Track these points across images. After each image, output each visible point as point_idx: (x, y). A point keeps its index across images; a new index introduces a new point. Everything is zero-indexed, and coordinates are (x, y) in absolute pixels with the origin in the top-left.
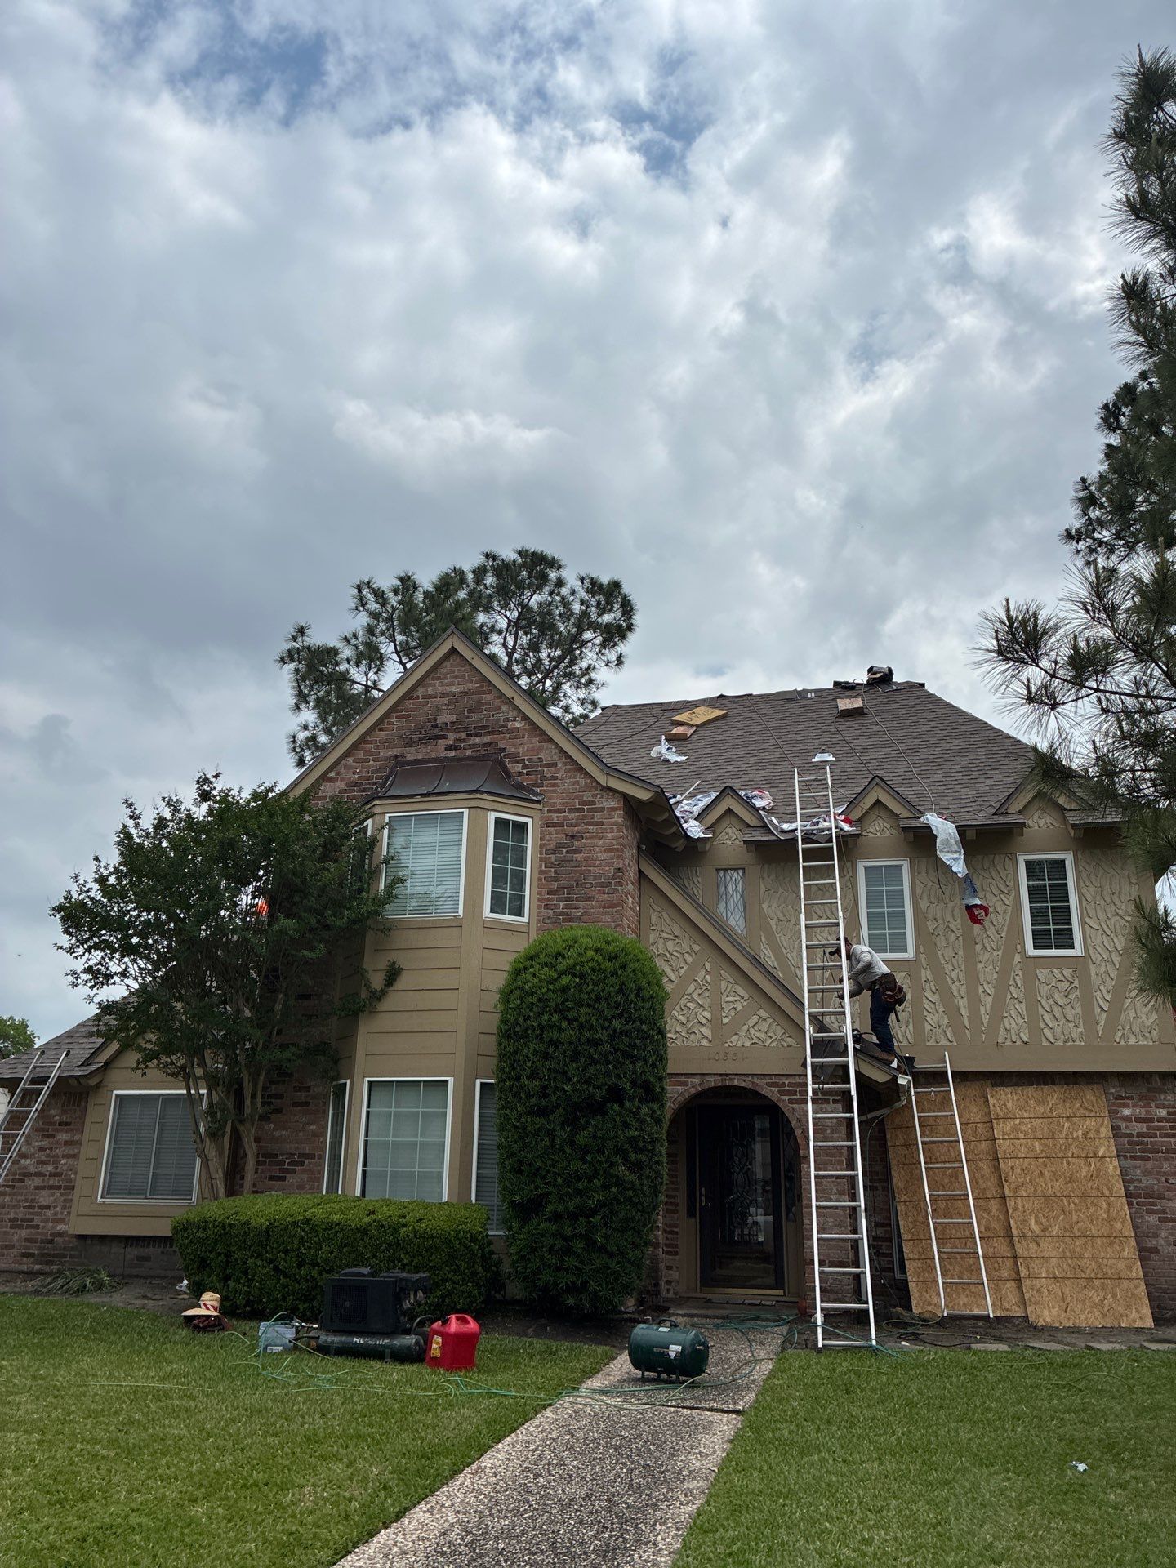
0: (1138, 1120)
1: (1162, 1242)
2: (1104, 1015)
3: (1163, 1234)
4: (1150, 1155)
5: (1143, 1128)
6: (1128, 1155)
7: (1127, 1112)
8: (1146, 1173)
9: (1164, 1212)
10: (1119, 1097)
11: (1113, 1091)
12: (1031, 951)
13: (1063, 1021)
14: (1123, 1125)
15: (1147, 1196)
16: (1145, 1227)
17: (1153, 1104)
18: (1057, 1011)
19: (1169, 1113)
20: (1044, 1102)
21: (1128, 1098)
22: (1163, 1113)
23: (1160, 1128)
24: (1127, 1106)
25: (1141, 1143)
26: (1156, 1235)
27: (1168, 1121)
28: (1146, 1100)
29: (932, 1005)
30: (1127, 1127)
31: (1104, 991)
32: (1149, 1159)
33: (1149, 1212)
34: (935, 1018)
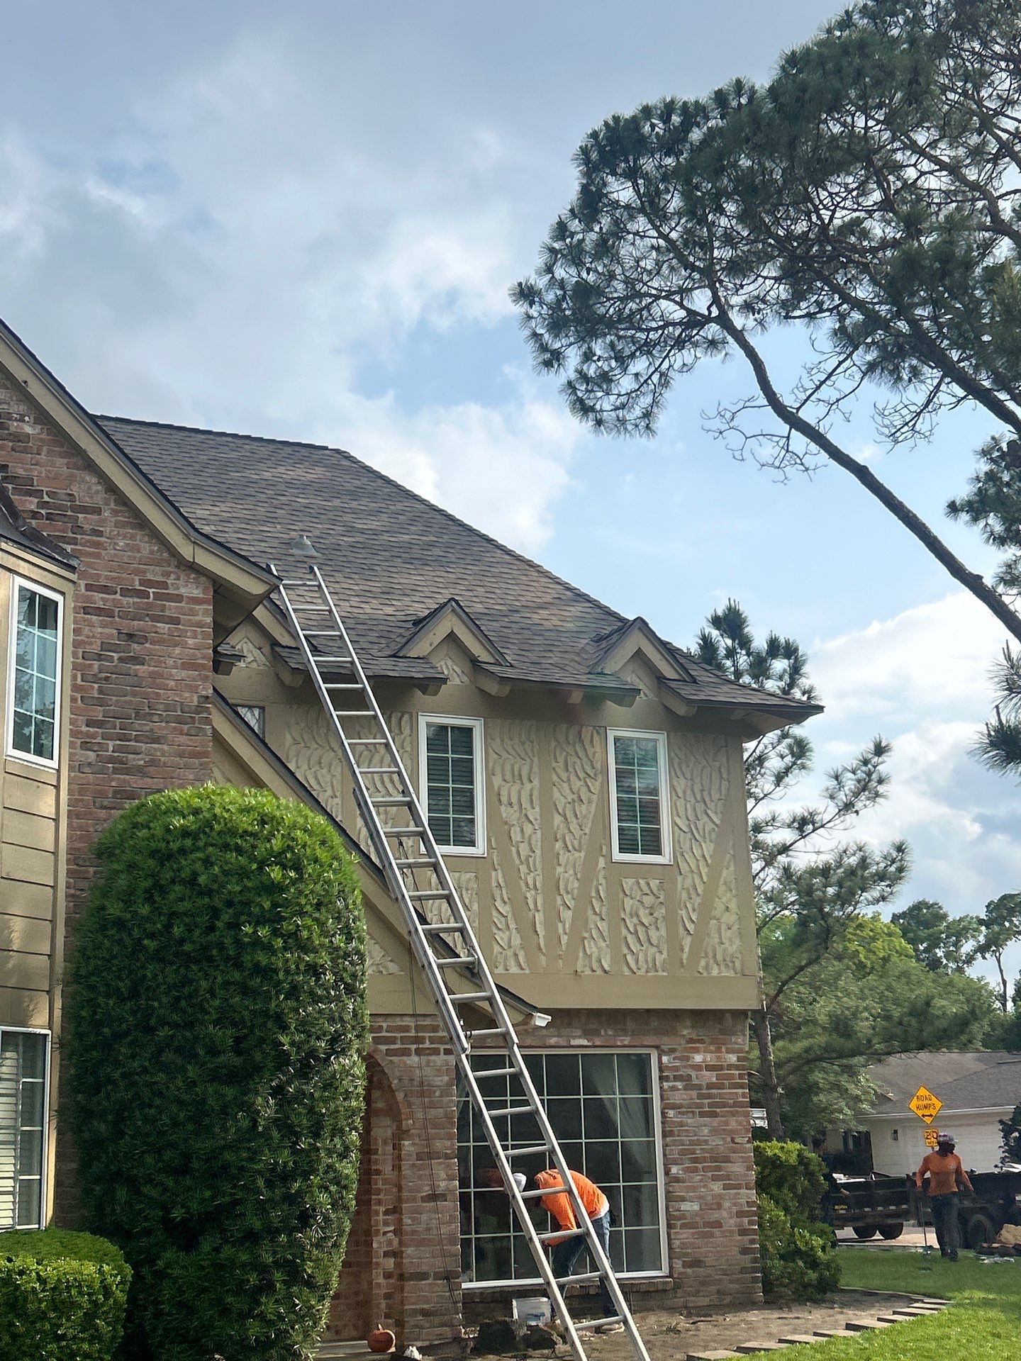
0: (710, 1068)
1: (725, 1214)
2: (689, 939)
3: (727, 1204)
4: (718, 1110)
5: (712, 1077)
6: (697, 1110)
7: (698, 1058)
8: (714, 1132)
9: (728, 1177)
10: (691, 1041)
11: (685, 1032)
12: (617, 855)
13: (646, 944)
14: (694, 1074)
15: (714, 1160)
16: (709, 1198)
17: (723, 1050)
18: (641, 930)
19: (739, 1059)
21: (699, 1041)
22: (733, 1058)
23: (731, 1077)
24: (697, 1051)
25: (709, 1096)
26: (719, 1206)
27: (737, 1067)
28: (718, 1044)
29: (503, 919)
30: (697, 1078)
31: (690, 910)
32: (715, 1115)
33: (715, 1179)
34: (506, 935)
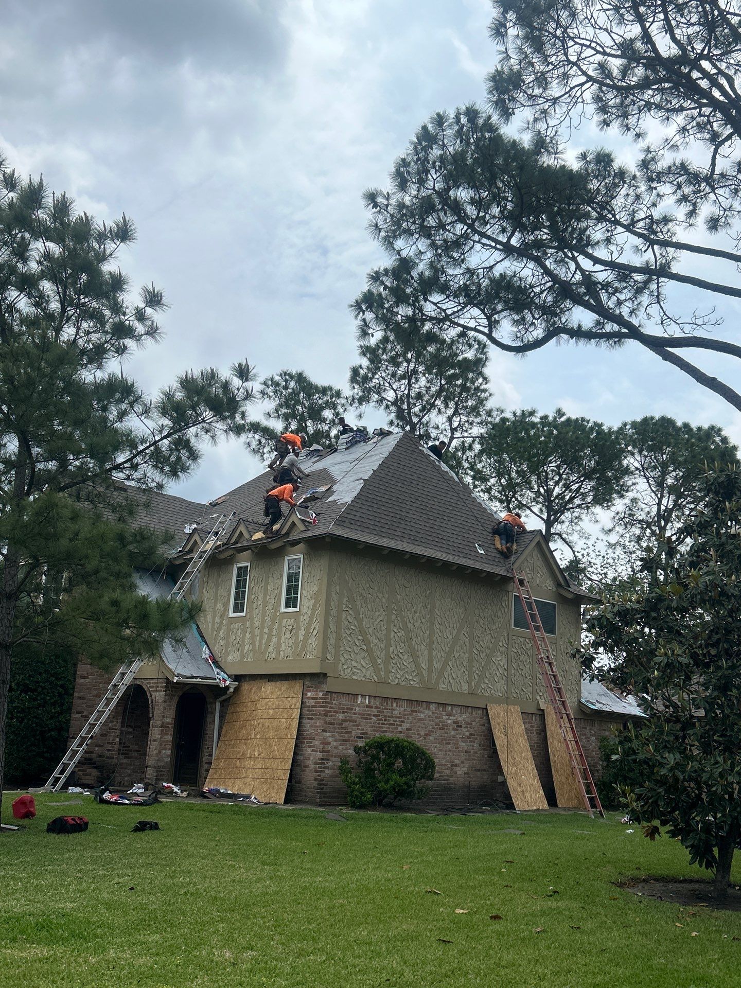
0: (313, 699)
4: (314, 717)
5: (312, 703)
6: (307, 717)
8: (311, 726)
10: (308, 687)
11: (306, 683)
12: (283, 609)
14: (306, 701)
15: (310, 738)
17: (318, 691)
19: (323, 695)
20: (280, 690)
21: (312, 687)
22: (321, 694)
23: (319, 703)
24: (309, 691)
25: (311, 711)
27: (322, 698)
28: (317, 688)
29: (248, 640)
30: (308, 703)
32: (312, 719)
33: (310, 747)
34: (248, 646)
